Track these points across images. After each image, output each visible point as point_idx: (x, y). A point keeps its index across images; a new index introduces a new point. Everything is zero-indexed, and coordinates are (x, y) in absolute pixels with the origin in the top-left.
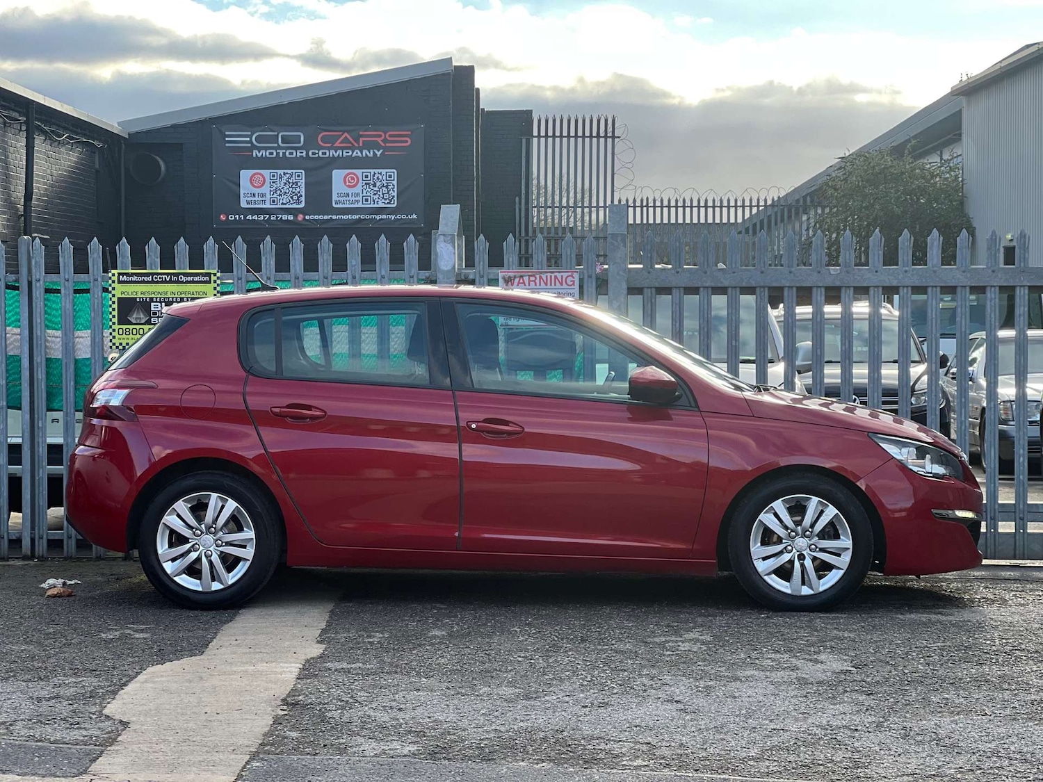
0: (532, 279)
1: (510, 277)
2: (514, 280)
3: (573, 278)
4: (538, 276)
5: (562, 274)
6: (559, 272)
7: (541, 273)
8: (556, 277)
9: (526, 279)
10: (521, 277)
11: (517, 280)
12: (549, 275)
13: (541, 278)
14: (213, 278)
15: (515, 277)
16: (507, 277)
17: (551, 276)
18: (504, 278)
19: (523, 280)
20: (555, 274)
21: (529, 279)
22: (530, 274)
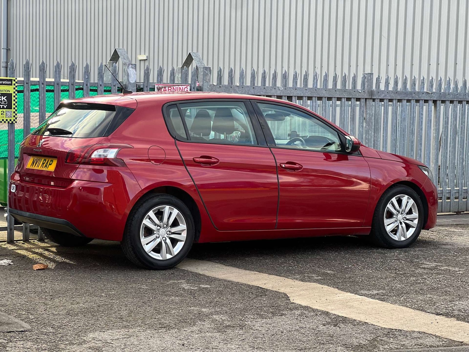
0: (170, 88)
1: (160, 88)
2: (162, 89)
3: (187, 89)
4: (172, 87)
5: (183, 86)
6: (181, 86)
7: (174, 86)
8: (180, 88)
9: (167, 88)
10: (165, 87)
11: (163, 89)
12: (177, 87)
13: (173, 88)
14: (14, 82)
15: (162, 88)
16: (158, 87)
17: (178, 87)
18: (157, 88)
19: (166, 89)
20: (180, 86)
21: (168, 89)
22: (169, 86)
